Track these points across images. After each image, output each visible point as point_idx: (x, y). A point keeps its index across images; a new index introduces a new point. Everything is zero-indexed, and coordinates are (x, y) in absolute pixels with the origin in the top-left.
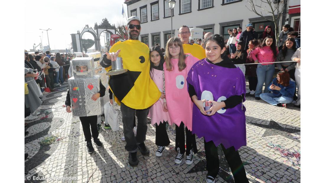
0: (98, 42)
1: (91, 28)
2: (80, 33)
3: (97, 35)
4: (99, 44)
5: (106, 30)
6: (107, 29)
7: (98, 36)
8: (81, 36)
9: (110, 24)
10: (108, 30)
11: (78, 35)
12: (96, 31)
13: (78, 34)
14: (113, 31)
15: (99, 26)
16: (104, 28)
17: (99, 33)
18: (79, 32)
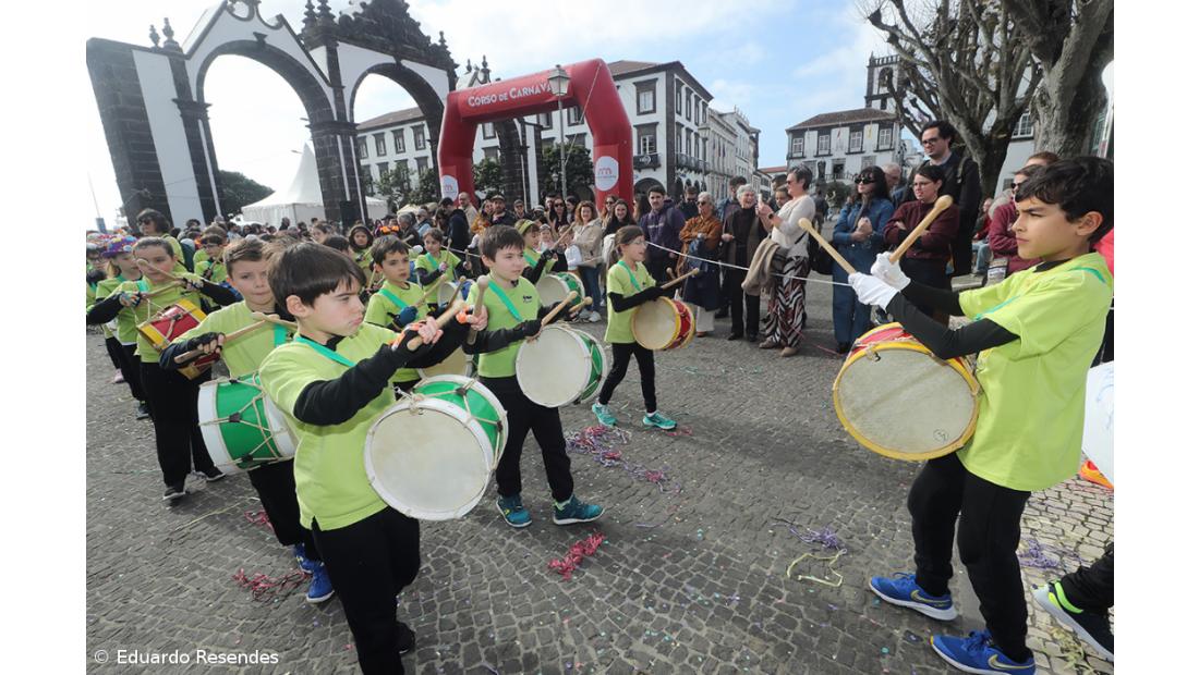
0: (346, 143)
1: (281, 19)
2: (185, 51)
3: (329, 92)
4: (348, 159)
5: (390, 60)
6: (398, 58)
7: (339, 99)
8: (192, 69)
9: (415, 26)
10: (406, 64)
11: (164, 63)
12: (320, 55)
13: (156, 50)
14: (435, 78)
15: (345, 18)
16: (382, 49)
17: (347, 80)
18: (168, 31)
